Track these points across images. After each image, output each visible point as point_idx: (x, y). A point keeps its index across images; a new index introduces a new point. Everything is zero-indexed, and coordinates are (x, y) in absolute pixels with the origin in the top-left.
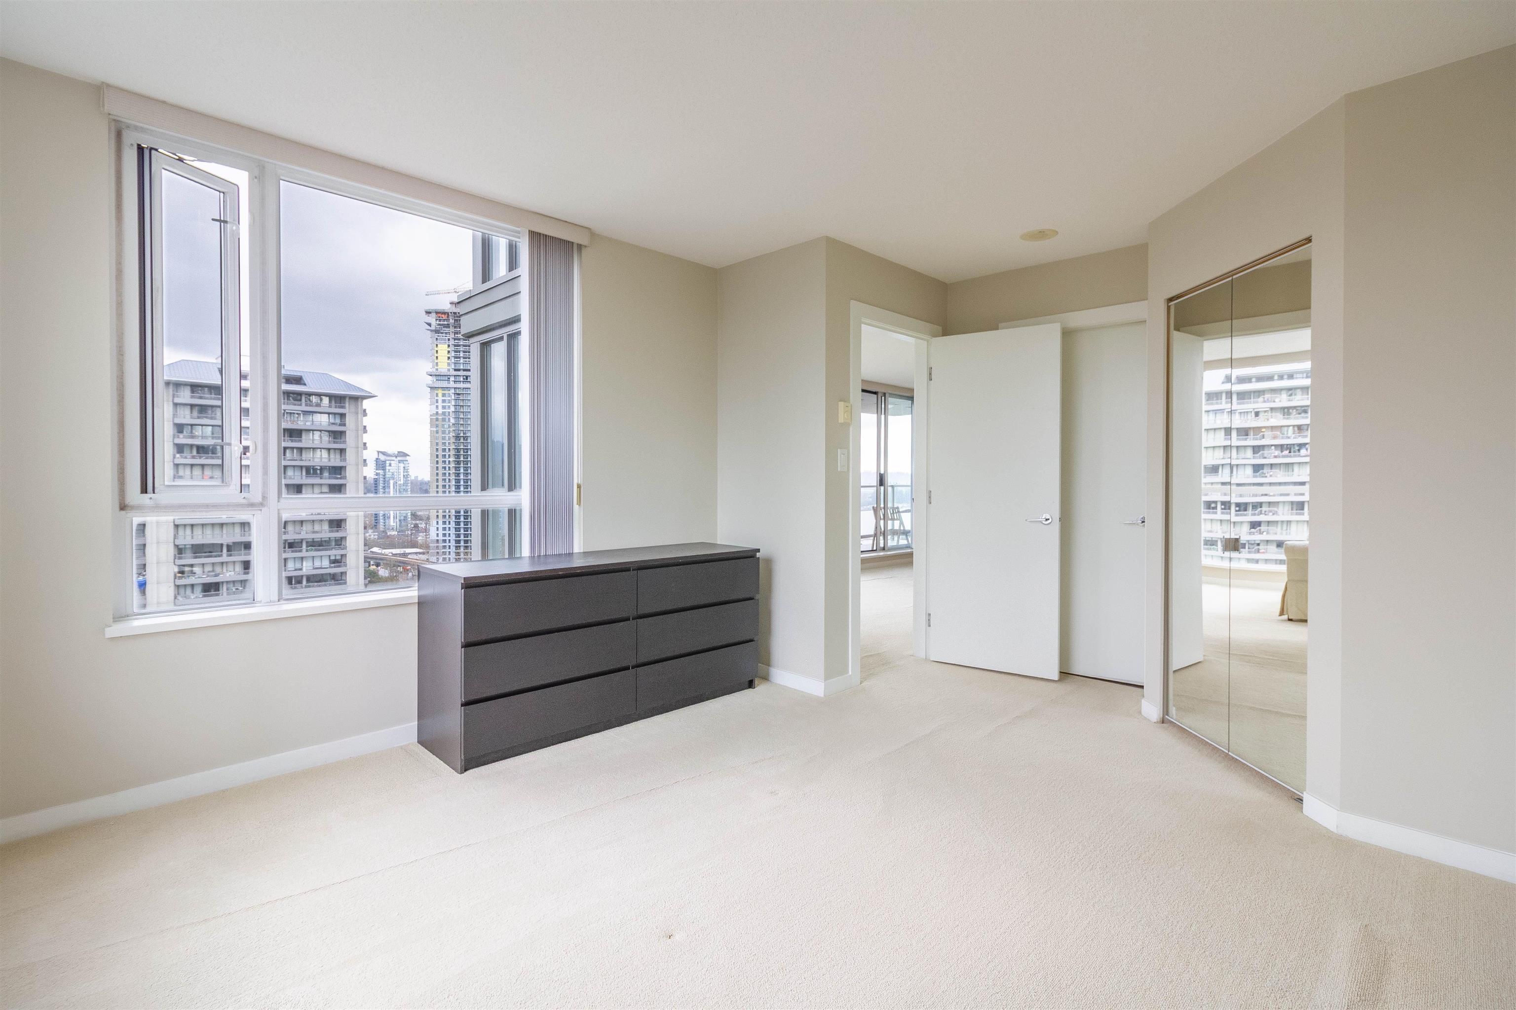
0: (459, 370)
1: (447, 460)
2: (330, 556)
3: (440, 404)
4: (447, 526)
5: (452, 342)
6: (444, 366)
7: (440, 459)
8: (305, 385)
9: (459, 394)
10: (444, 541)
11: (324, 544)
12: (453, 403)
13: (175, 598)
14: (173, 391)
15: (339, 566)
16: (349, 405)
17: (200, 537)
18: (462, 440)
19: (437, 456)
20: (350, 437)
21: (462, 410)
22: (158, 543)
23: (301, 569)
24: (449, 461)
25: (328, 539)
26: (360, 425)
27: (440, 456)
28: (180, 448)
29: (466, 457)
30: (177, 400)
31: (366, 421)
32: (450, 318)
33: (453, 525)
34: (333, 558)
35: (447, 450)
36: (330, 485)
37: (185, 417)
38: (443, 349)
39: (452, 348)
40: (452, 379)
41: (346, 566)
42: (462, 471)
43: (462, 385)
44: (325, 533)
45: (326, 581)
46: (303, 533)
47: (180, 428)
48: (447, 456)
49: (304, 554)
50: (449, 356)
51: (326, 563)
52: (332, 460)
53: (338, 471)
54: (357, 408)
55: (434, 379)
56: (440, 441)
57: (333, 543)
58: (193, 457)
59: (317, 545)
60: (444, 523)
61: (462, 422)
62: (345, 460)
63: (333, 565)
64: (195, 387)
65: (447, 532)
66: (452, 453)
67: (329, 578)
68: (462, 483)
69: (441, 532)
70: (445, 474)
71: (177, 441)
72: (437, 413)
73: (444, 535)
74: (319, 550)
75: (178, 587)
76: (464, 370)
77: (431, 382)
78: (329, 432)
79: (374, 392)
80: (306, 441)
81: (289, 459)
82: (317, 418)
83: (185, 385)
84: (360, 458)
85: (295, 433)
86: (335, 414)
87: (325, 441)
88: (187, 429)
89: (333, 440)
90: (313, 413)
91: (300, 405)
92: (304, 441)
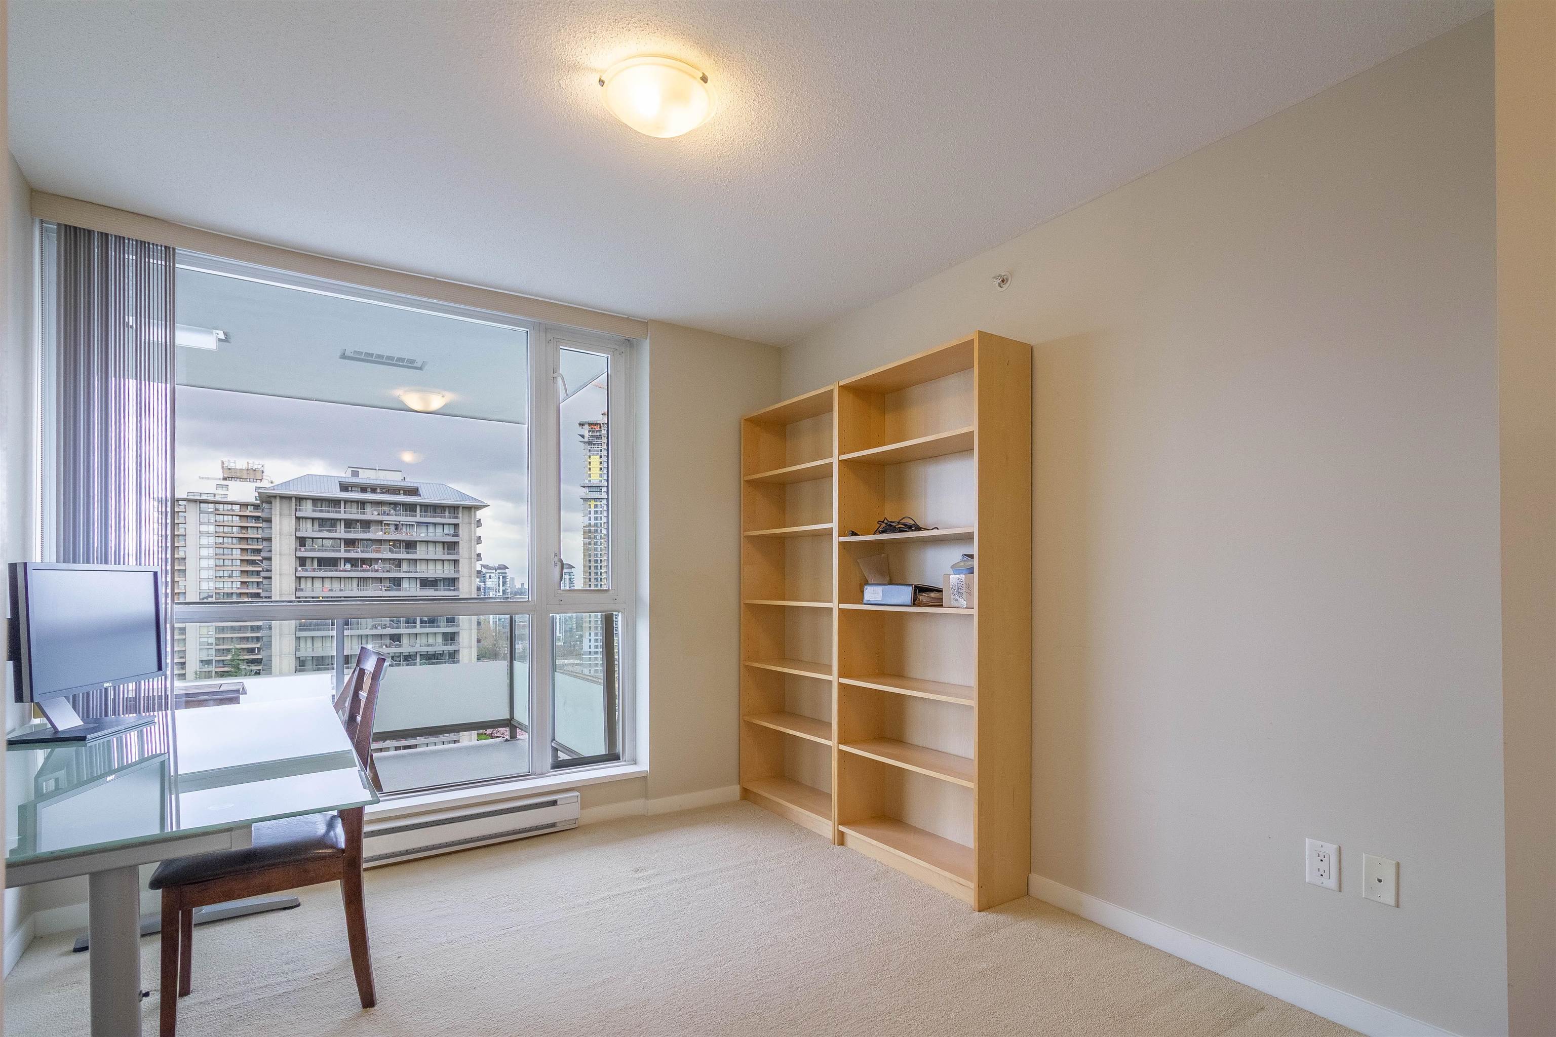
1: (599, 571)
3: (593, 516)
4: (597, 637)
6: (596, 478)
8: (420, 495)
11: (438, 657)
14: (296, 505)
16: (463, 515)
17: (320, 649)
20: (463, 548)
22: (280, 655)
24: (601, 573)
25: (441, 652)
26: (473, 536)
28: (302, 561)
30: (299, 514)
31: (480, 532)
32: (602, 428)
35: (600, 561)
37: (308, 530)
38: (595, 460)
39: (604, 459)
44: (438, 646)
46: (418, 645)
47: (302, 541)
50: (601, 466)
52: (446, 572)
53: (453, 582)
54: (471, 518)
55: (587, 490)
56: (592, 553)
57: (447, 657)
58: (314, 570)
59: (428, 659)
62: (458, 571)
64: (316, 501)
69: (593, 644)
70: (597, 585)
71: (299, 554)
72: (590, 525)
77: (584, 494)
78: (443, 543)
79: (487, 502)
80: (421, 552)
81: (405, 570)
82: (431, 529)
83: (306, 499)
84: (473, 570)
85: (410, 545)
86: (449, 524)
87: (437, 553)
88: (309, 542)
89: (446, 551)
90: (427, 524)
91: (416, 516)
92: (418, 552)
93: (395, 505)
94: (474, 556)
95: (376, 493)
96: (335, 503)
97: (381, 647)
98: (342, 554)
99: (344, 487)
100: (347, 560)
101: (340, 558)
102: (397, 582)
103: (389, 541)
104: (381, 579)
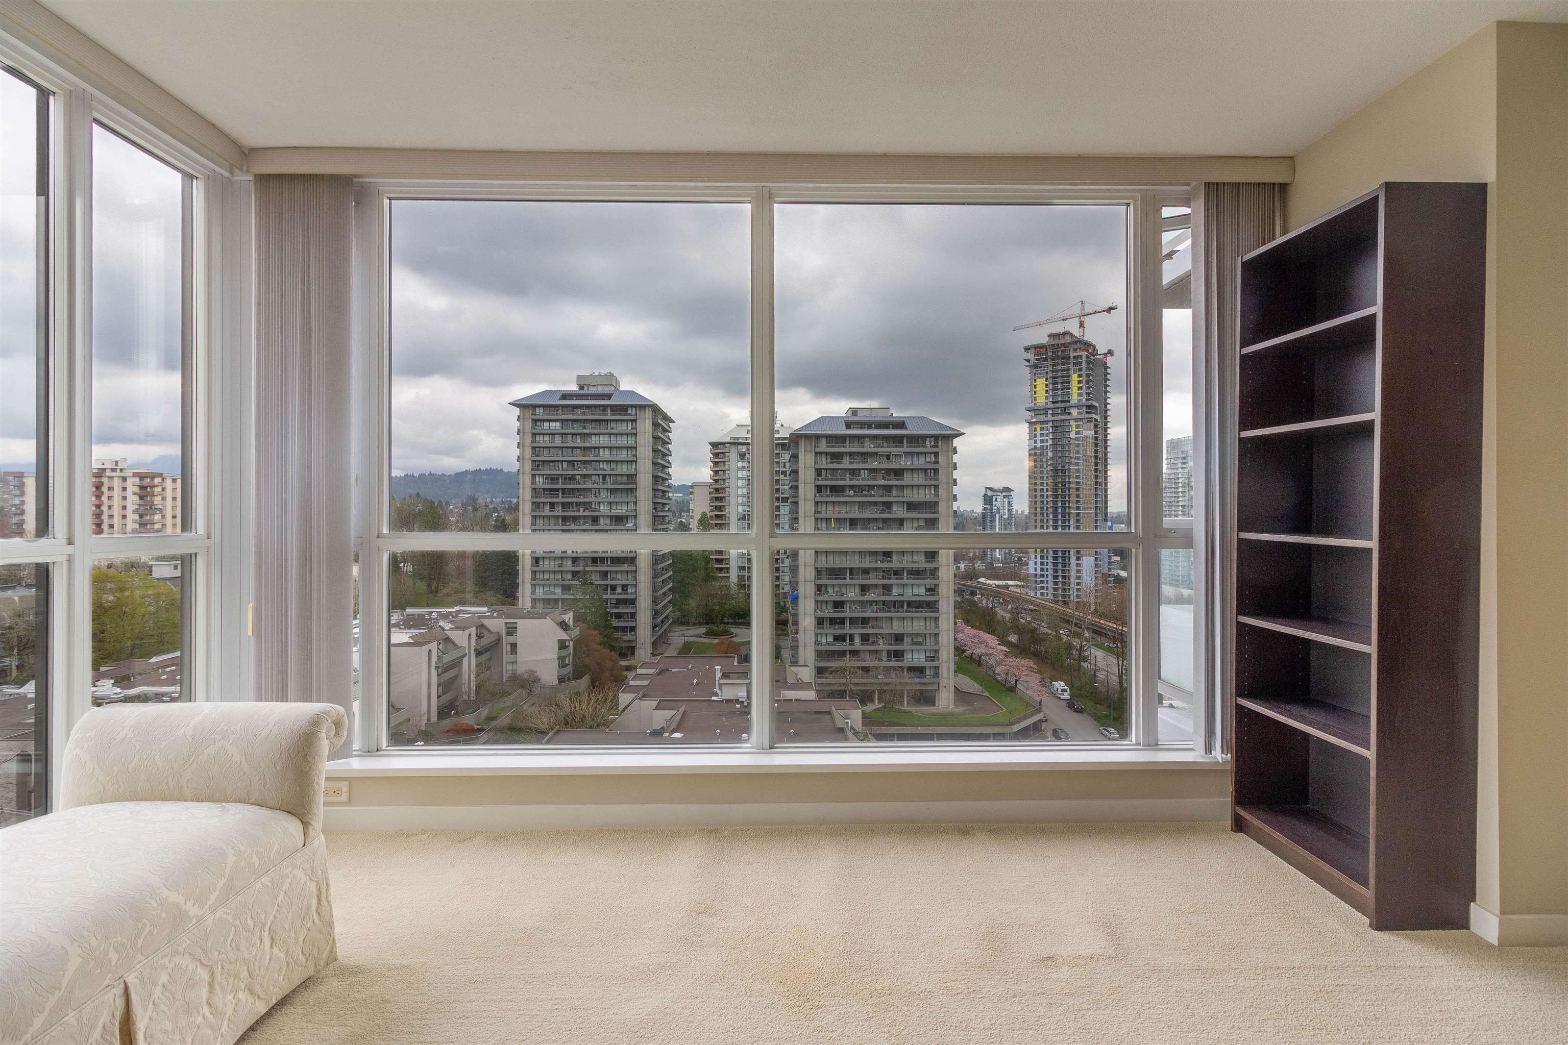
0: (1057, 402)
1: (1045, 494)
2: (926, 585)
3: (1038, 438)
4: (1045, 561)
5: (1050, 375)
6: (1042, 399)
7: (1039, 494)
8: (906, 428)
9: (1057, 427)
10: (1042, 576)
11: (921, 573)
12: (1051, 437)
13: (815, 611)
14: (815, 442)
15: (934, 595)
16: (942, 443)
17: (832, 562)
18: (1060, 474)
19: (1035, 491)
20: (942, 475)
21: (1060, 443)
22: (805, 565)
23: (903, 595)
24: (1047, 496)
25: (923, 569)
26: (951, 462)
28: (819, 489)
29: (1064, 490)
30: (817, 450)
31: (956, 458)
32: (1048, 351)
33: (1051, 559)
34: (928, 587)
35: (1045, 484)
36: (925, 519)
37: (824, 463)
38: (1041, 383)
39: (1050, 381)
41: (939, 595)
42: (1060, 505)
43: (1059, 417)
44: (921, 563)
45: (922, 607)
46: (905, 562)
47: (818, 472)
48: (1045, 490)
50: (1047, 389)
51: (922, 591)
52: (928, 496)
53: (933, 506)
54: (948, 446)
55: (1033, 413)
56: (1038, 475)
57: (929, 573)
58: (827, 496)
59: (916, 573)
60: (1042, 557)
61: (1060, 455)
62: (938, 496)
63: (928, 593)
65: (1045, 567)
66: (1050, 486)
67: (925, 605)
68: (1060, 517)
69: (1039, 567)
70: (1043, 508)
71: (819, 483)
72: (1036, 448)
73: (1042, 570)
74: (918, 579)
75: (817, 602)
76: (1062, 402)
77: (1029, 418)
78: (927, 470)
79: (962, 431)
80: (907, 479)
81: (895, 495)
82: (915, 459)
83: (822, 437)
85: (899, 473)
86: (930, 453)
87: (921, 479)
88: (823, 472)
89: (928, 477)
91: (903, 447)
92: (905, 479)
93: (887, 438)
95: (872, 428)
96: (841, 439)
97: (876, 562)
98: (848, 482)
99: (848, 425)
100: (852, 487)
101: (846, 485)
102: (888, 505)
103: (883, 469)
104: (876, 503)
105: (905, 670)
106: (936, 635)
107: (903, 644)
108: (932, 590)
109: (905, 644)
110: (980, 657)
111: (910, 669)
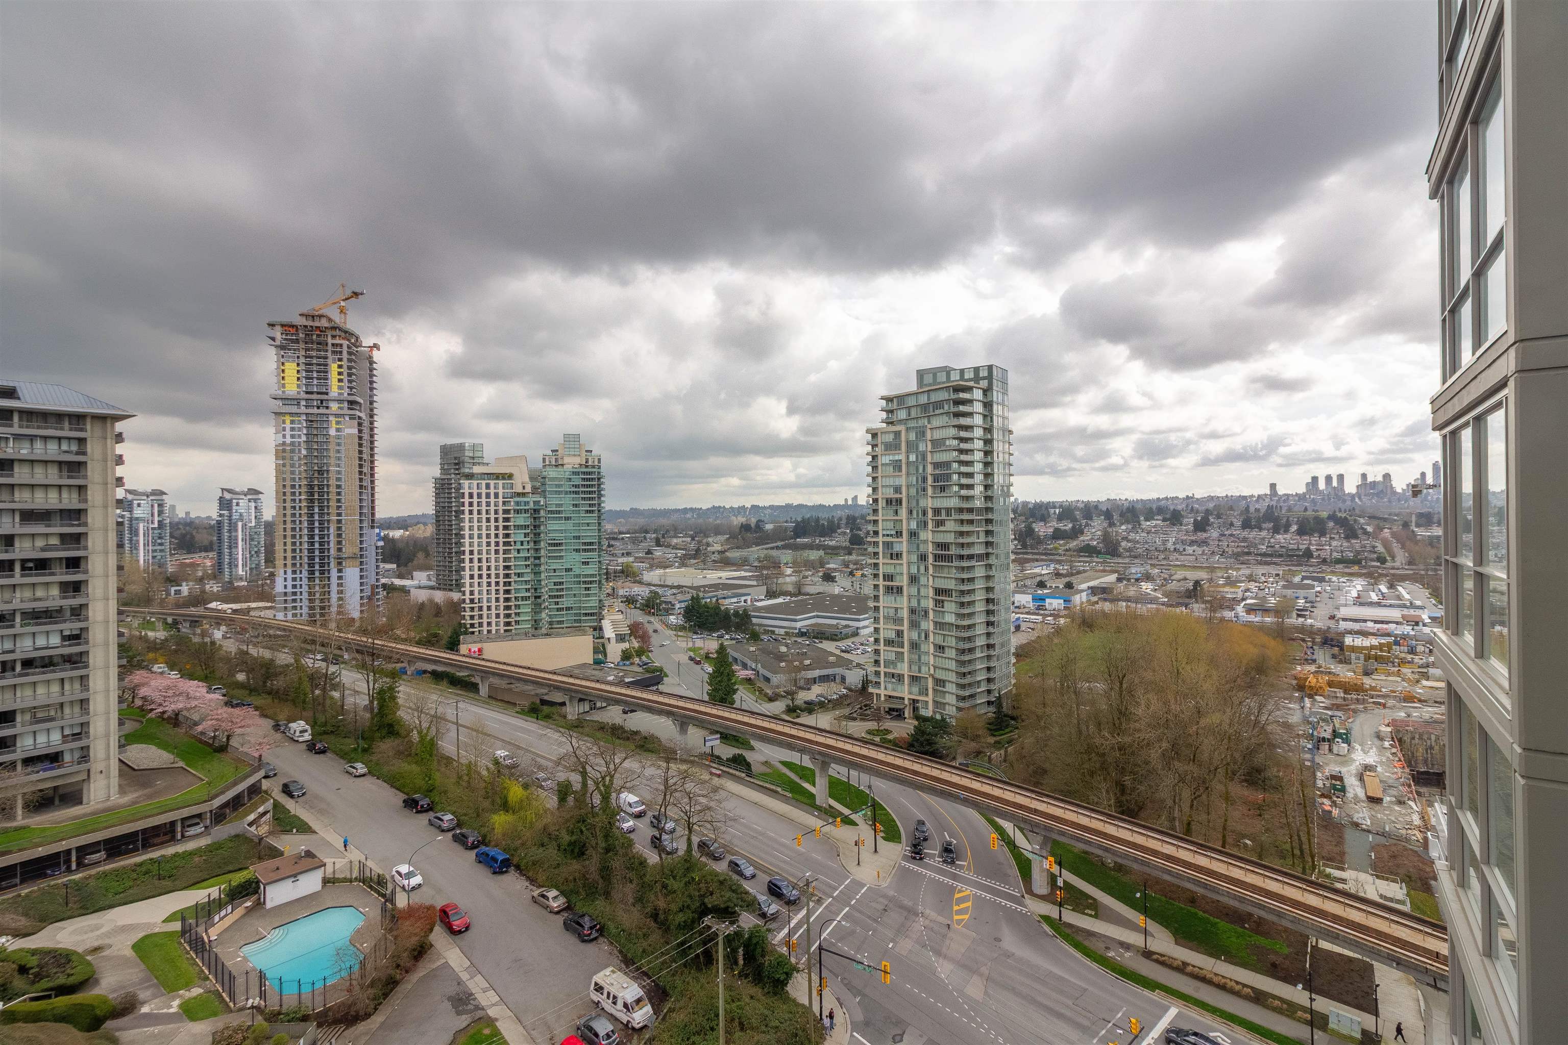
0: (312, 393)
1: (297, 498)
2: (62, 631)
3: (288, 433)
4: (298, 576)
5: (302, 360)
6: (292, 387)
7: (289, 498)
8: (19, 398)
9: (312, 421)
10: (294, 594)
11: (54, 614)
12: (305, 432)
15: (79, 644)
16: (92, 424)
18: (316, 475)
19: (284, 494)
20: (93, 472)
21: (316, 440)
23: (13, 651)
24: (300, 500)
25: (58, 608)
26: (109, 454)
27: (288, 494)
29: (321, 494)
31: (121, 449)
32: (298, 329)
33: (305, 574)
34: (67, 633)
35: (297, 487)
36: (61, 535)
38: (291, 368)
39: (303, 367)
40: (303, 403)
41: (87, 643)
42: (316, 510)
43: (315, 411)
44: (52, 600)
45: (54, 665)
46: (18, 600)
48: (297, 494)
49: (18, 629)
50: (298, 376)
51: (55, 640)
52: (65, 501)
53: (77, 515)
54: (104, 430)
55: (280, 403)
56: (288, 476)
57: (68, 613)
59: (42, 616)
60: (294, 572)
61: (316, 454)
62: (86, 501)
63: (67, 643)
65: (298, 583)
66: (304, 490)
67: (60, 661)
68: (317, 524)
69: (290, 583)
70: (295, 514)
72: (284, 444)
73: (294, 586)
74: (45, 623)
76: (318, 393)
77: (275, 407)
78: (60, 463)
79: (131, 411)
80: (21, 474)
82: (38, 445)
84: (110, 498)
86: (69, 438)
87: (53, 476)
89: (65, 473)
90: (32, 438)
91: (11, 426)
92: (16, 475)
94: (111, 480)
105: (19, 767)
106: (84, 703)
107: (14, 726)
108: (75, 638)
109: (19, 725)
110: (177, 715)
111: (28, 761)
